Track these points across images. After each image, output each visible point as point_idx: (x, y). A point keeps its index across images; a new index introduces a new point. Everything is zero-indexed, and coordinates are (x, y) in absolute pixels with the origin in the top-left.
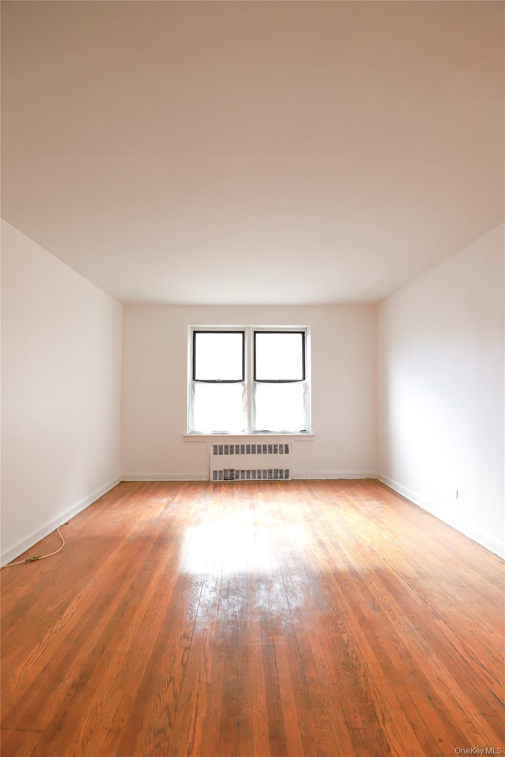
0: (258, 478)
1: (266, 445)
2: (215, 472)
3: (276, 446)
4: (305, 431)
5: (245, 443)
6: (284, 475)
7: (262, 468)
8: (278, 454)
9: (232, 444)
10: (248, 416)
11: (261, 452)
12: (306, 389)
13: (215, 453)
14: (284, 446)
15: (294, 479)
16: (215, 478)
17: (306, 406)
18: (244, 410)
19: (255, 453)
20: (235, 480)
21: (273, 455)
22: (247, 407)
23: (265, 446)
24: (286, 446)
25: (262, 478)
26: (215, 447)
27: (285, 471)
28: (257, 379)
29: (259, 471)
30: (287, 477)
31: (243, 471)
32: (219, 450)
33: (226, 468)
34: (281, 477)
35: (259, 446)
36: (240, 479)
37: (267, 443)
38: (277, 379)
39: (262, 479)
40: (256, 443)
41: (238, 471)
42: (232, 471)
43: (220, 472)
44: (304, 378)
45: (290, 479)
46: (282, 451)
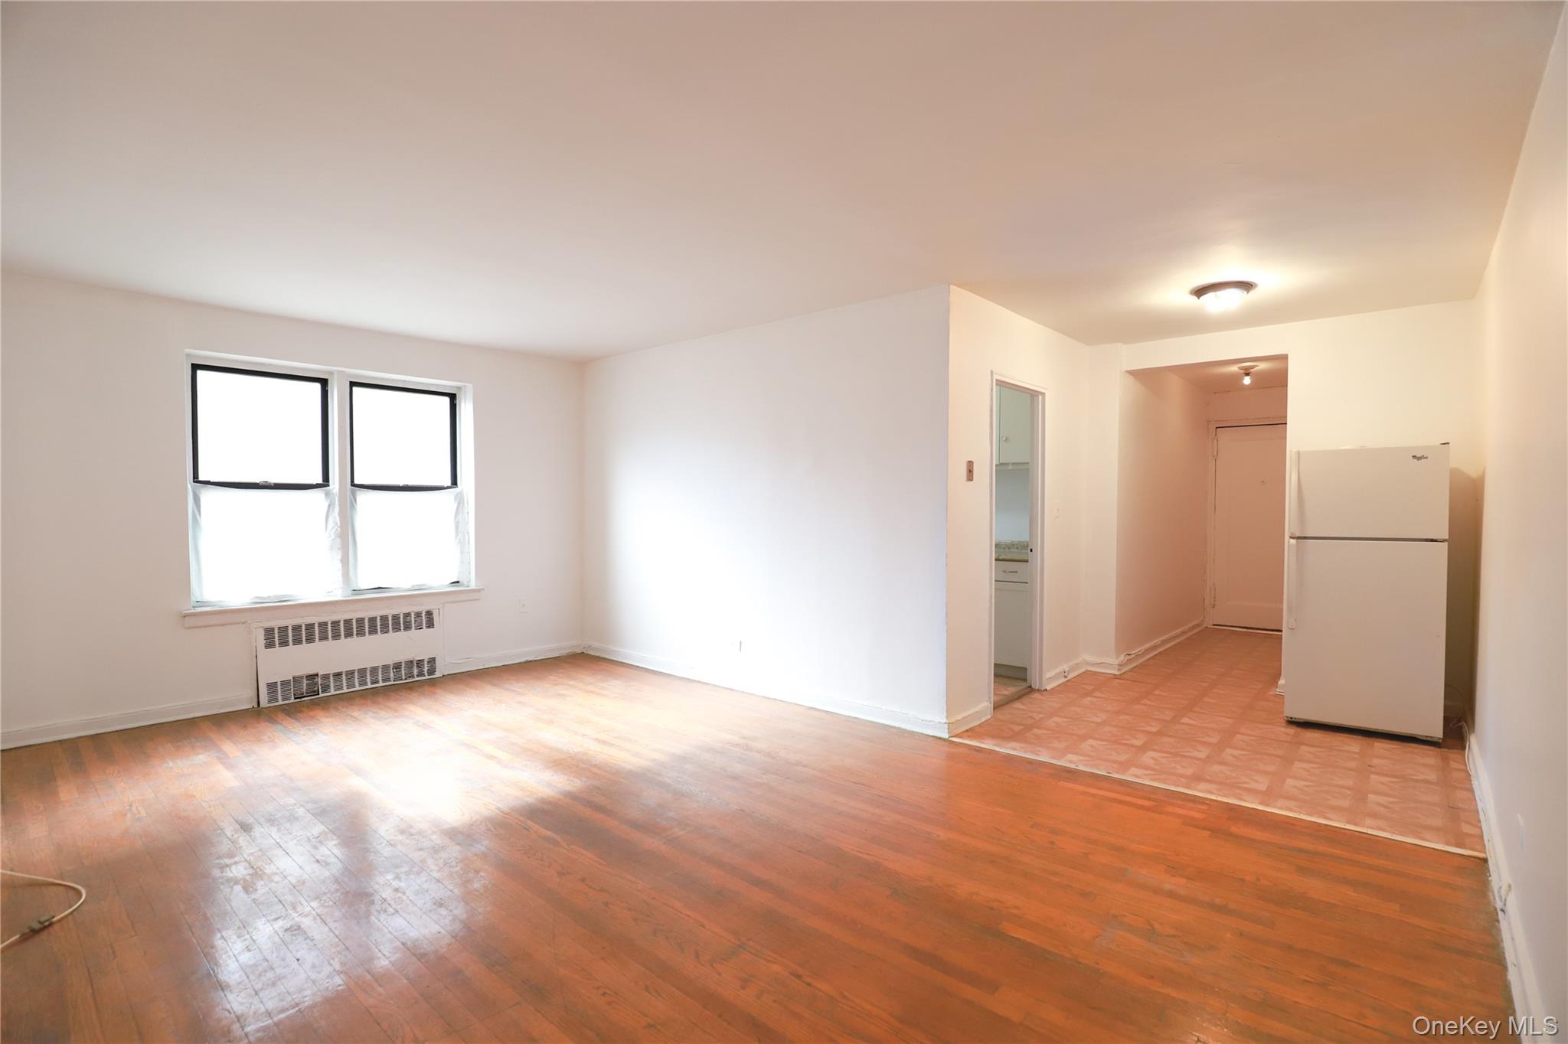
0: (372, 683)
1: (387, 617)
2: (272, 686)
3: (407, 615)
4: (458, 582)
5: (342, 617)
6: (426, 669)
7: (380, 663)
8: (413, 632)
9: (309, 620)
10: (342, 561)
11: (376, 632)
12: (459, 504)
13: (270, 645)
14: (423, 615)
15: (445, 674)
16: (273, 698)
17: (460, 535)
18: (331, 548)
19: (364, 635)
20: (321, 695)
21: (402, 634)
22: (338, 541)
23: (384, 618)
24: (429, 614)
25: (381, 681)
26: (269, 632)
27: (428, 662)
28: (356, 482)
29: (374, 670)
30: (432, 671)
31: (338, 675)
32: (276, 638)
33: (297, 674)
34: (421, 674)
35: (372, 620)
36: (332, 692)
37: (389, 612)
38: (401, 484)
39: (381, 684)
40: (366, 614)
41: (326, 677)
42: (312, 677)
43: (285, 683)
44: (454, 483)
45: (438, 674)
46: (421, 624)
